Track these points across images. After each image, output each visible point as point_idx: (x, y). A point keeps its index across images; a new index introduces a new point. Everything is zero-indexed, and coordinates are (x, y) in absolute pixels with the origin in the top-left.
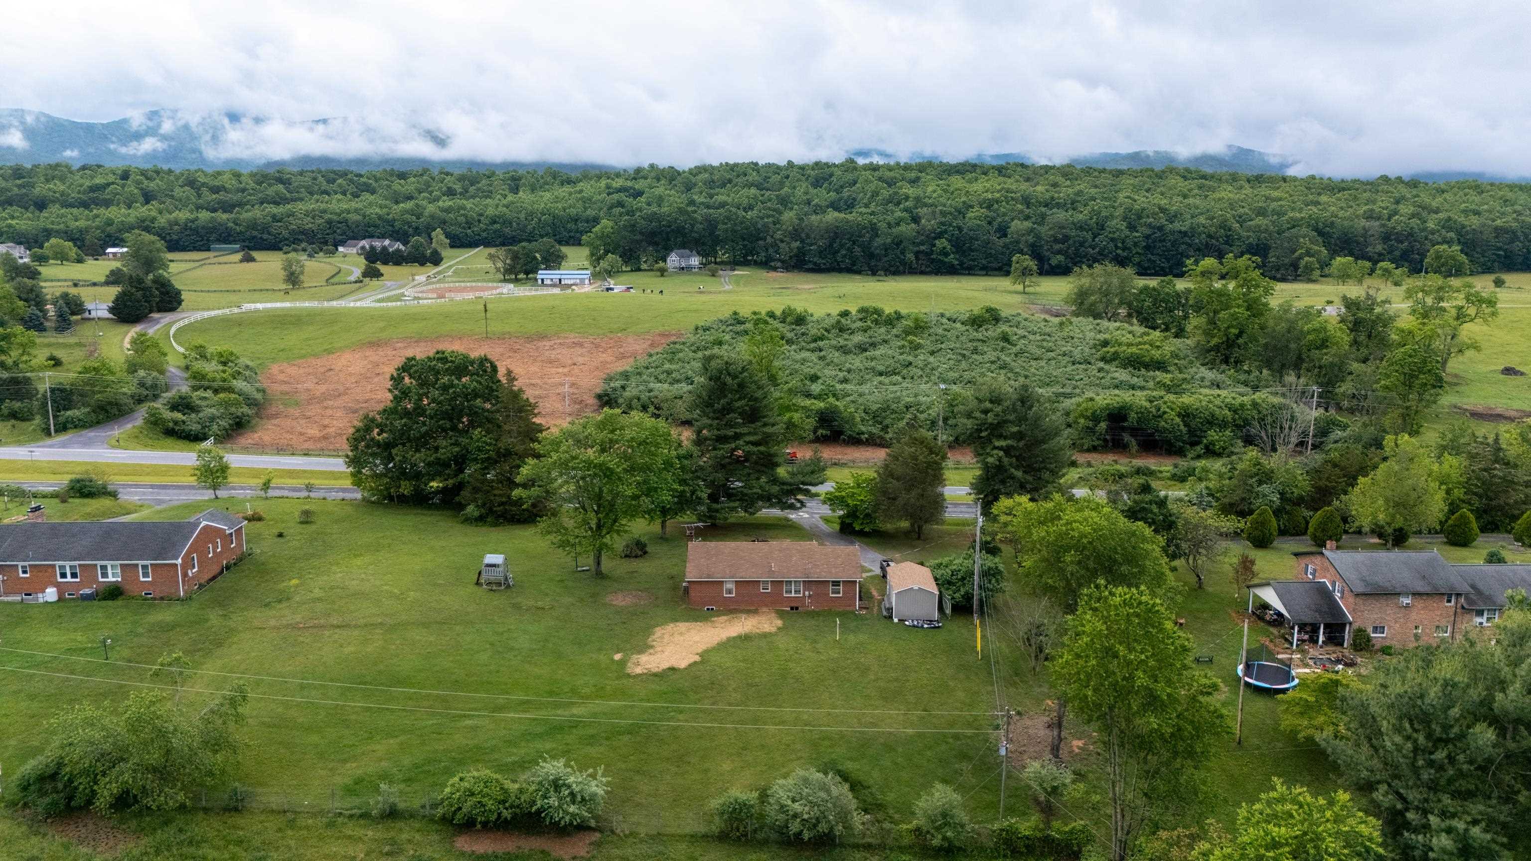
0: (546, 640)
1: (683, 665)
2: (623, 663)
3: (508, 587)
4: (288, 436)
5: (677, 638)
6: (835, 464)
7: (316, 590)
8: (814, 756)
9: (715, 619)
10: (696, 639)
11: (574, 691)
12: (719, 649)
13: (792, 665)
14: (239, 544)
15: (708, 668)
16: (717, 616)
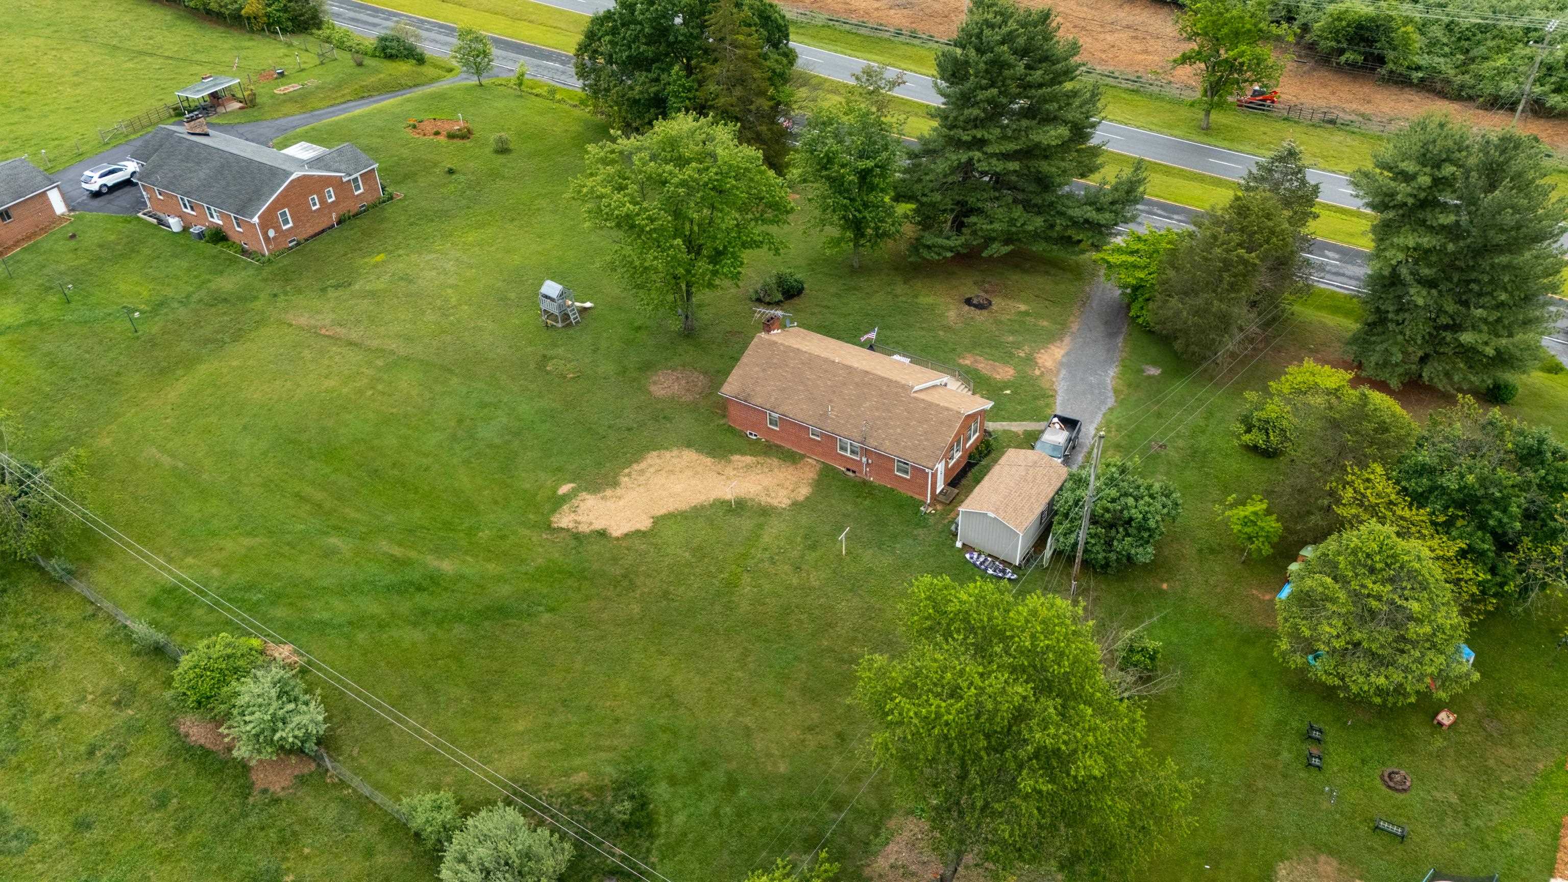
2: (562, 501)
5: (660, 479)
6: (1330, 122)
7: (386, 278)
9: (736, 457)
10: (678, 488)
11: (471, 532)
12: (686, 518)
13: (746, 578)
14: (370, 189)
15: (643, 547)
16: (743, 454)
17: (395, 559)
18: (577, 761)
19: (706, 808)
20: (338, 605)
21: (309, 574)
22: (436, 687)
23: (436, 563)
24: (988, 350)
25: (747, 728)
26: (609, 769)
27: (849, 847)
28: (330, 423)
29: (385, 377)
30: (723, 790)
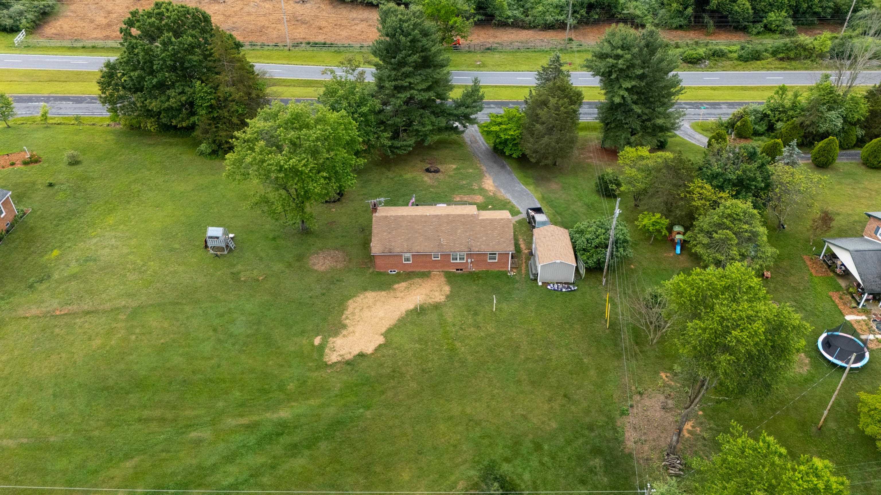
0: (259, 323)
1: (369, 349)
2: (321, 348)
3: (230, 251)
4: (81, 24)
5: (366, 314)
6: (488, 49)
7: (73, 264)
8: (477, 458)
9: (396, 286)
10: (381, 314)
11: (281, 388)
12: (399, 327)
13: (458, 344)
14: (10, 210)
15: (391, 352)
16: (398, 283)
17: (247, 427)
18: (453, 478)
19: (534, 463)
20: (232, 469)
21: (194, 462)
22: (338, 482)
23: (275, 416)
24: (460, 191)
25: (522, 415)
26: (472, 473)
27: (611, 445)
28: (122, 366)
29: (135, 324)
30: (536, 451)
